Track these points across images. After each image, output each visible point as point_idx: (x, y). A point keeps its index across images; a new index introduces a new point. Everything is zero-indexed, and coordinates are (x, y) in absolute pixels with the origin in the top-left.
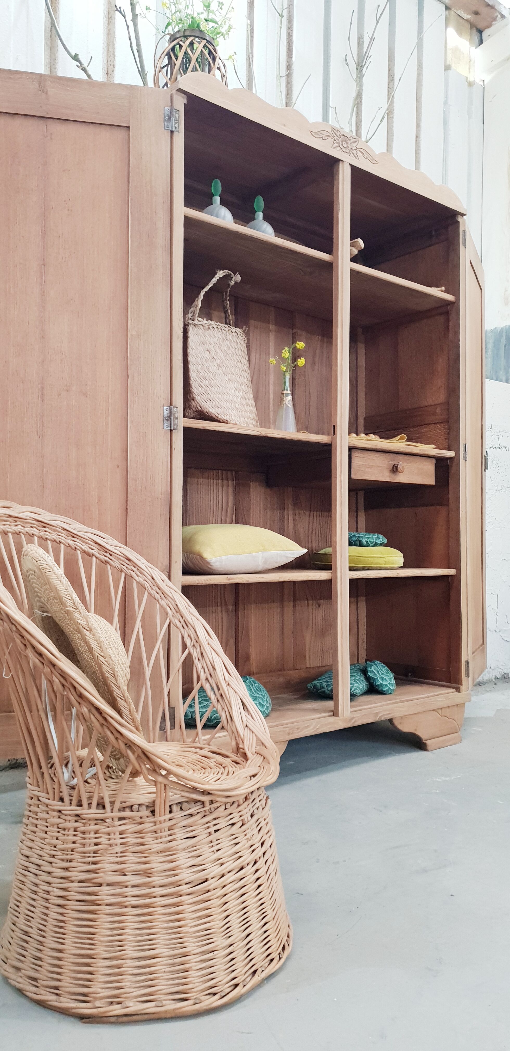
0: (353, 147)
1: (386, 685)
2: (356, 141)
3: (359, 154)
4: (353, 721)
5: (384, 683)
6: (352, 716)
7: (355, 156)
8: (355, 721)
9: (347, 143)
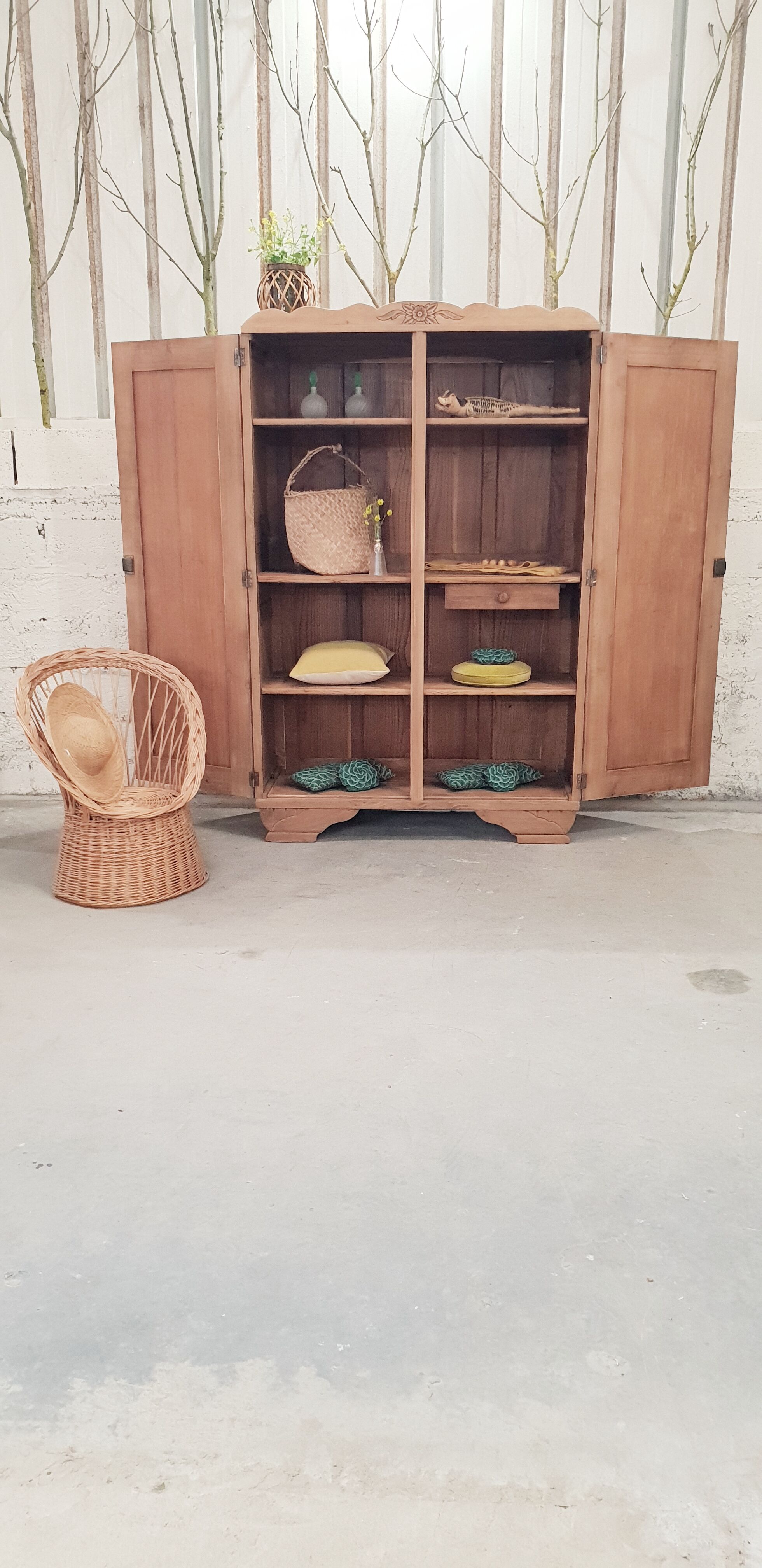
0: (431, 312)
1: (497, 784)
2: (434, 306)
3: (438, 316)
4: (424, 805)
5: (495, 782)
6: (423, 802)
7: (433, 321)
8: (425, 806)
9: (423, 312)
